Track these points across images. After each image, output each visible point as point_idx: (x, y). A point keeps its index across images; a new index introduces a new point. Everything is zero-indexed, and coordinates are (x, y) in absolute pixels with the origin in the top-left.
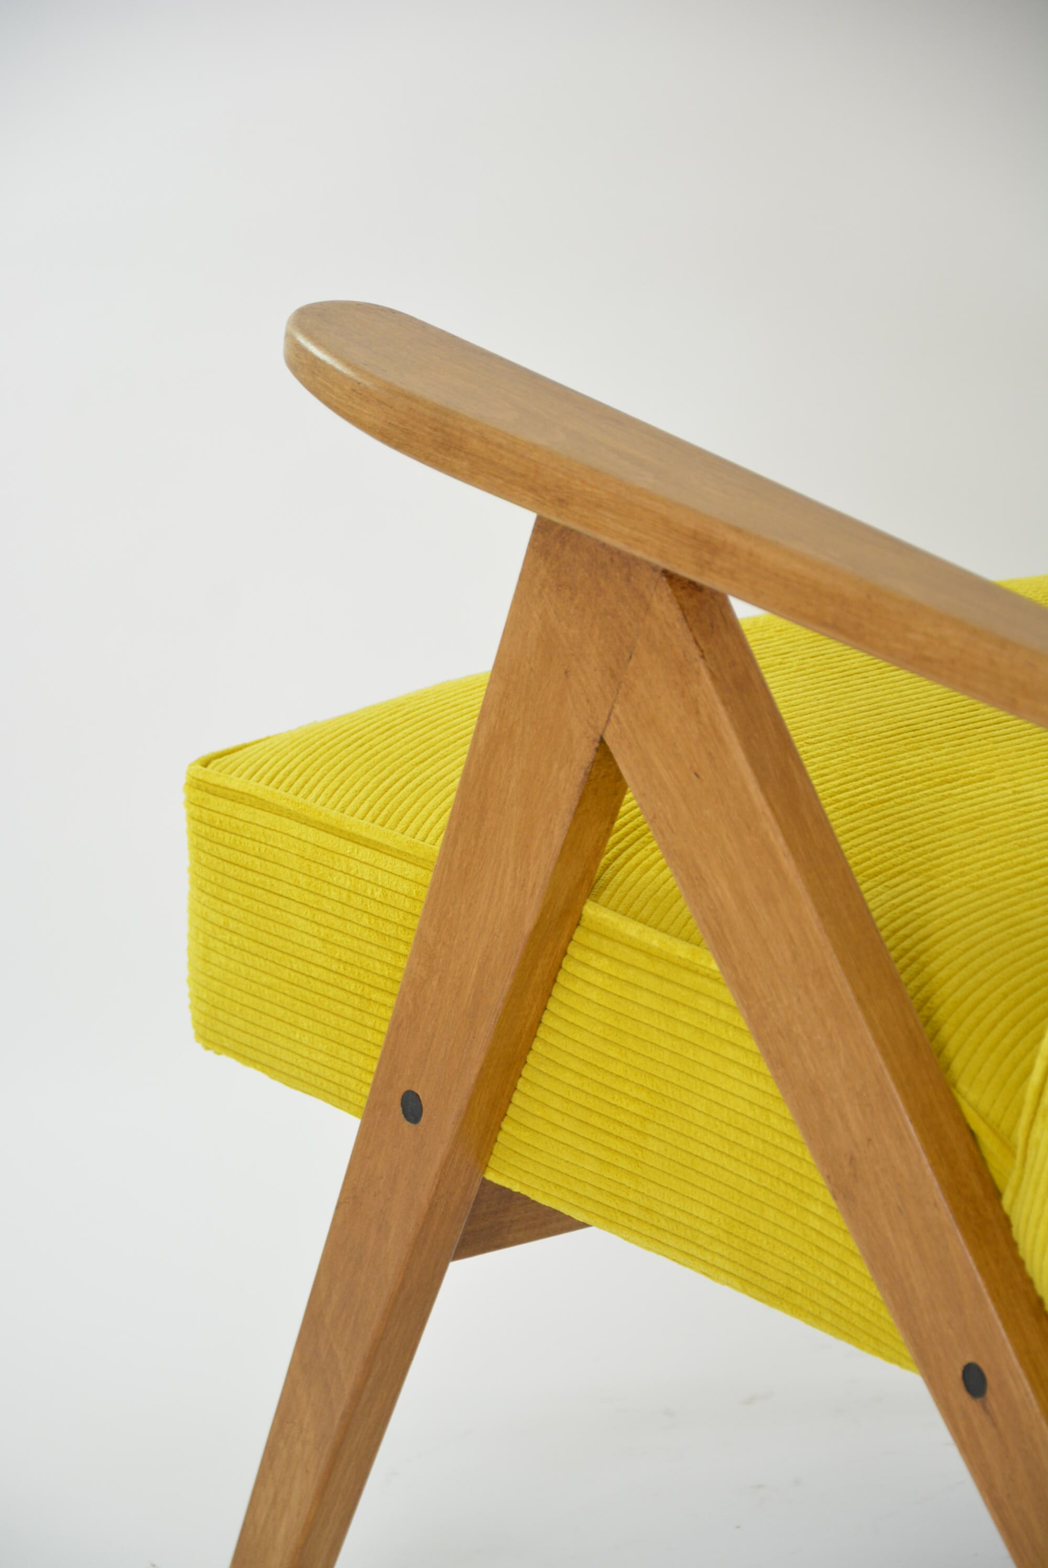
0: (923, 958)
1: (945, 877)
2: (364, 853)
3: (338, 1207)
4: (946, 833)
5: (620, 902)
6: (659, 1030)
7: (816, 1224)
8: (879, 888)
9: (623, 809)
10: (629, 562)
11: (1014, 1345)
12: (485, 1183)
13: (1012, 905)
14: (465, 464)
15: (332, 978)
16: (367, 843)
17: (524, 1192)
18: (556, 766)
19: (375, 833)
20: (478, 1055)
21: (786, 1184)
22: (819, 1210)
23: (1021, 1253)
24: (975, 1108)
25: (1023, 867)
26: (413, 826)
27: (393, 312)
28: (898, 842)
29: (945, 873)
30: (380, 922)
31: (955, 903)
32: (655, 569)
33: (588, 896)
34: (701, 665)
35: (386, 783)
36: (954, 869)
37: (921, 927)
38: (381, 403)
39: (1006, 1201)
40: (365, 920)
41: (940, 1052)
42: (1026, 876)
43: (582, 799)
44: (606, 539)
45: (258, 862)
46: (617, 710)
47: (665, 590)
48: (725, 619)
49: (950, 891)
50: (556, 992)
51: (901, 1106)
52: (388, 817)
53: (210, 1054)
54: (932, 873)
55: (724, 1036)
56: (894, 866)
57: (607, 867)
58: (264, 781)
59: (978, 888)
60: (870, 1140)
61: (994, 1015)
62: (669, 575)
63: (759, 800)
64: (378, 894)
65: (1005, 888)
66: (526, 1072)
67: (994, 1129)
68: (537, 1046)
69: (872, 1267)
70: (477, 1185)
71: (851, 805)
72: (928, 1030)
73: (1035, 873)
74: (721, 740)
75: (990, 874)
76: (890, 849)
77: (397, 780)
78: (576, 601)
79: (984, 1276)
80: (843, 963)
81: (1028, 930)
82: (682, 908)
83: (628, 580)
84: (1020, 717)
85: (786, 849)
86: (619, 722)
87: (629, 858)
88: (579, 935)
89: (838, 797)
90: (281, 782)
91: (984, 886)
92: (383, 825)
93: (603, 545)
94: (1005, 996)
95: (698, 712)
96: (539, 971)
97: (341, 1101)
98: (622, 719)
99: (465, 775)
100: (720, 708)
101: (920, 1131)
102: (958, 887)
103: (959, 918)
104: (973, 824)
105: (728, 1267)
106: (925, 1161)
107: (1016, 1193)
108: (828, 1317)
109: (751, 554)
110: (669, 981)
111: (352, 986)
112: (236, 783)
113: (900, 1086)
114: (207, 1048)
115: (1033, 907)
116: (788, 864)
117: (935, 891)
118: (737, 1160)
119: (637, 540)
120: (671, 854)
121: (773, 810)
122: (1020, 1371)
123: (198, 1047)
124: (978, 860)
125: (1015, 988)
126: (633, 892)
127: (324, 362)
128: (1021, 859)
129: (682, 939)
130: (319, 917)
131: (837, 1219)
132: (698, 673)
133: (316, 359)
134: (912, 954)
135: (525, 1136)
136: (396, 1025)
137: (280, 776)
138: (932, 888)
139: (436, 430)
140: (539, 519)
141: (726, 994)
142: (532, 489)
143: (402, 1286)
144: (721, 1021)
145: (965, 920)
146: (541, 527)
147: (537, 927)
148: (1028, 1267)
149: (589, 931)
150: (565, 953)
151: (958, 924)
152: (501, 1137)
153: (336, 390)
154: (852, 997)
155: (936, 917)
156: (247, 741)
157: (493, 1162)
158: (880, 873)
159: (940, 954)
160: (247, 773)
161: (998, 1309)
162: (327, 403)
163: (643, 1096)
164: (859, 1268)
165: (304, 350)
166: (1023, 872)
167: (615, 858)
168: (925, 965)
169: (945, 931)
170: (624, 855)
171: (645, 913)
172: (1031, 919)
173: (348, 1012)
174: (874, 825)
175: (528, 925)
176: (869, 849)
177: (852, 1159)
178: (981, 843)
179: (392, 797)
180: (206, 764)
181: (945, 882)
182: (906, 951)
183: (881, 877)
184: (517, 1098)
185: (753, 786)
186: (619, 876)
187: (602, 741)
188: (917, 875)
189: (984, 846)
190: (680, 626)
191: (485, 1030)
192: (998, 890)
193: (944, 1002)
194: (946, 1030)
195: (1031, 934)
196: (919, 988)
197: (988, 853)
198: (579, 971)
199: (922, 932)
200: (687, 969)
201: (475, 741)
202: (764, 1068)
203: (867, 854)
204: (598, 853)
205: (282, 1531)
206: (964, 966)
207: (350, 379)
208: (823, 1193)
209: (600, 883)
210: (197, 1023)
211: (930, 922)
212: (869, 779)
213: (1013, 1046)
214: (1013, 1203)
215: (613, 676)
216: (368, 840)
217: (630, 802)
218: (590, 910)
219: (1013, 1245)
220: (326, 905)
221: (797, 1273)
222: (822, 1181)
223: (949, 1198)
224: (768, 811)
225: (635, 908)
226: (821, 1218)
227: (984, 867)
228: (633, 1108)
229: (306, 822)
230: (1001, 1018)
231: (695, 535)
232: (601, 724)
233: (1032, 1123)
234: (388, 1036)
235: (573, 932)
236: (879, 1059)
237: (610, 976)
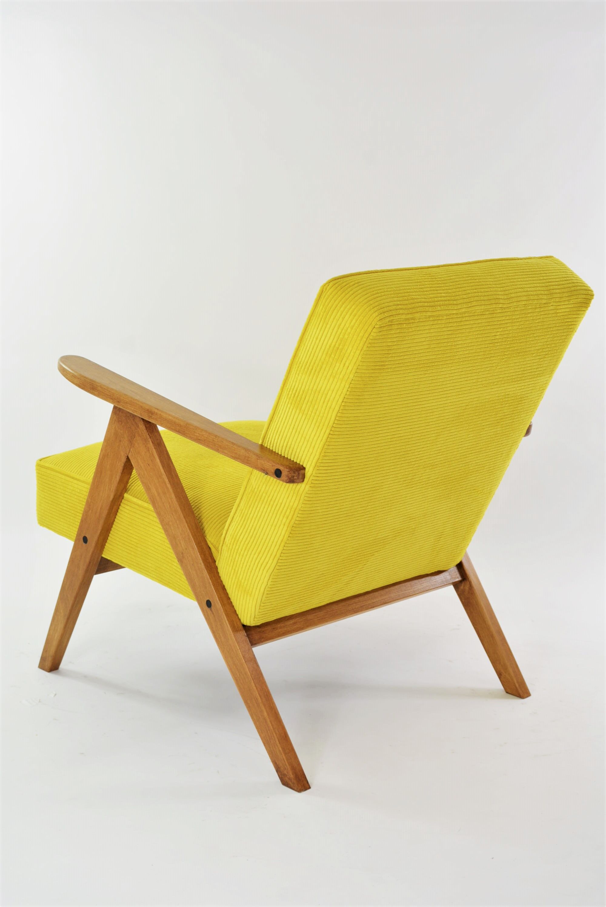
0: (200, 507)
1: (206, 489)
2: (75, 481)
3: (69, 562)
4: (207, 479)
5: (132, 493)
6: (141, 523)
7: (175, 568)
8: (191, 491)
9: (133, 473)
10: (134, 416)
11: (218, 596)
12: (102, 557)
13: (220, 496)
14: (97, 393)
15: (68, 510)
16: (76, 479)
17: (111, 559)
18: (117, 462)
19: (78, 477)
20: (100, 528)
21: (168, 558)
22: (176, 565)
23: (220, 575)
24: (210, 542)
25: (224, 487)
26: (87, 475)
27: (83, 358)
28: (196, 481)
29: (206, 488)
30: (79, 497)
31: (208, 495)
32: (140, 418)
33: (125, 492)
34: (150, 440)
35: (81, 466)
36: (208, 487)
37: (200, 500)
38: (78, 378)
39: (217, 563)
40: (76, 497)
41: (203, 529)
42: (225, 489)
43: (123, 470)
44: (128, 411)
45: (52, 483)
46: (131, 450)
47: (142, 422)
48: (156, 429)
49: (207, 492)
50: (118, 514)
51: (193, 541)
52: (81, 473)
53: (41, 527)
54: (203, 488)
55: (155, 525)
56: (195, 486)
57: (130, 485)
58: (53, 465)
59: (213, 492)
60: (186, 549)
61: (215, 521)
62: (143, 419)
63: (162, 471)
64: (78, 491)
65: (219, 492)
66: (111, 532)
67: (214, 547)
68: (114, 526)
69: (186, 578)
70: (100, 558)
71: (186, 472)
72: (200, 524)
73: (226, 488)
74: (154, 457)
75: (216, 488)
76: (194, 482)
77: (84, 465)
78: (122, 425)
79: (211, 580)
80: (181, 509)
81: (224, 502)
82: (146, 496)
83: (134, 420)
84: (219, 453)
85: (168, 482)
86: (132, 452)
87: (135, 483)
88: (123, 501)
89: (183, 470)
90: (57, 465)
91: (215, 491)
92: (80, 475)
93: (128, 412)
94: (218, 516)
95: (149, 451)
96: (114, 509)
97: (70, 538)
98: (132, 451)
99: (98, 464)
100: (154, 450)
101: (197, 547)
102: (209, 491)
103: (209, 498)
104: (213, 477)
105: (155, 577)
106: (198, 554)
107: (219, 561)
108: (177, 589)
109: (160, 415)
110: (143, 512)
111: (73, 512)
112: (47, 465)
113: (193, 537)
114: (41, 526)
115: (226, 496)
116: (169, 486)
117: (203, 492)
118: (158, 553)
119: (135, 411)
120: (143, 482)
121: (166, 473)
122: (219, 602)
123: (39, 525)
124: (213, 485)
125: (220, 515)
126: (136, 491)
127: (66, 369)
128: (223, 485)
129: (146, 502)
130: (65, 496)
131: (179, 566)
132: (149, 441)
133: (64, 368)
134: (197, 506)
135: (111, 547)
136: (82, 521)
137: (57, 463)
138: (203, 491)
139: (91, 385)
140: (114, 406)
141: (155, 515)
142: (112, 399)
143: (83, 581)
144: (154, 521)
145: (210, 499)
146: (115, 408)
147: (113, 499)
148: (221, 578)
149: (125, 500)
150: (120, 505)
151: (208, 500)
152: (106, 547)
153: (68, 375)
154: (183, 516)
155: (203, 498)
156: (50, 455)
157: (104, 553)
158: (191, 488)
159: (204, 506)
160: (50, 463)
161: (214, 588)
162: (67, 378)
163: (137, 538)
164: (184, 578)
165: (62, 366)
166: (224, 488)
167: (132, 483)
168: (200, 509)
169: (205, 501)
170: (134, 483)
171: (138, 496)
172: (225, 499)
173: (72, 518)
174: (191, 477)
175: (111, 499)
176: (189, 482)
177: (182, 553)
178: (215, 481)
179: (83, 468)
180: (41, 460)
181: (206, 490)
182: (196, 506)
183: (191, 489)
184: (109, 538)
185: (161, 468)
186: (133, 488)
187: (128, 457)
188: (200, 488)
189: (215, 482)
190: (145, 431)
191: (102, 522)
192: (218, 492)
193: (204, 517)
194: (205, 524)
195: (225, 502)
196: (199, 514)
197: (216, 484)
198: (123, 509)
199: (200, 501)
200: (147, 509)
201: (100, 456)
202: (163, 532)
203: (189, 483)
204: (127, 482)
205: (56, 637)
206: (209, 509)
207: (71, 373)
208: (176, 561)
209: (128, 489)
210: (38, 520)
211: (202, 499)
212: (190, 466)
213: (219, 528)
214: (218, 564)
215: (130, 442)
216: (76, 478)
217: (134, 471)
218: (126, 495)
219: (218, 573)
220: (67, 493)
221: (171, 579)
222: (176, 558)
223: (203, 562)
224: (164, 473)
225: (136, 495)
226: (176, 567)
227: (215, 487)
228: (135, 541)
229: (63, 474)
230: (217, 521)
231: (148, 410)
232: (128, 453)
233: (222, 545)
234: (80, 523)
235: (122, 500)
236: (189, 531)
237: (130, 510)
